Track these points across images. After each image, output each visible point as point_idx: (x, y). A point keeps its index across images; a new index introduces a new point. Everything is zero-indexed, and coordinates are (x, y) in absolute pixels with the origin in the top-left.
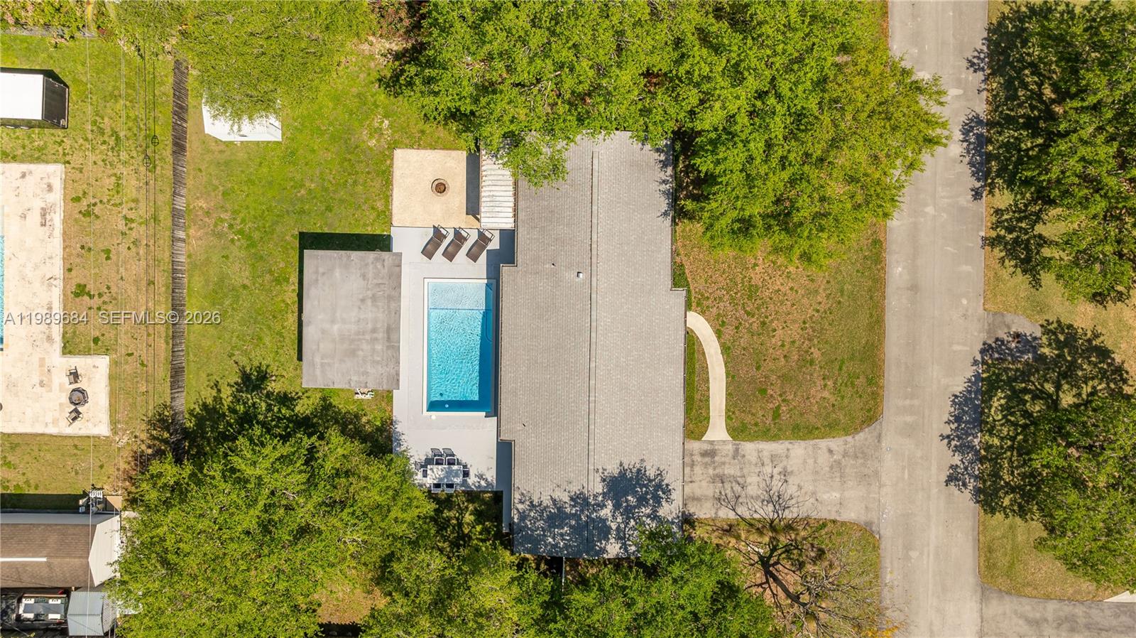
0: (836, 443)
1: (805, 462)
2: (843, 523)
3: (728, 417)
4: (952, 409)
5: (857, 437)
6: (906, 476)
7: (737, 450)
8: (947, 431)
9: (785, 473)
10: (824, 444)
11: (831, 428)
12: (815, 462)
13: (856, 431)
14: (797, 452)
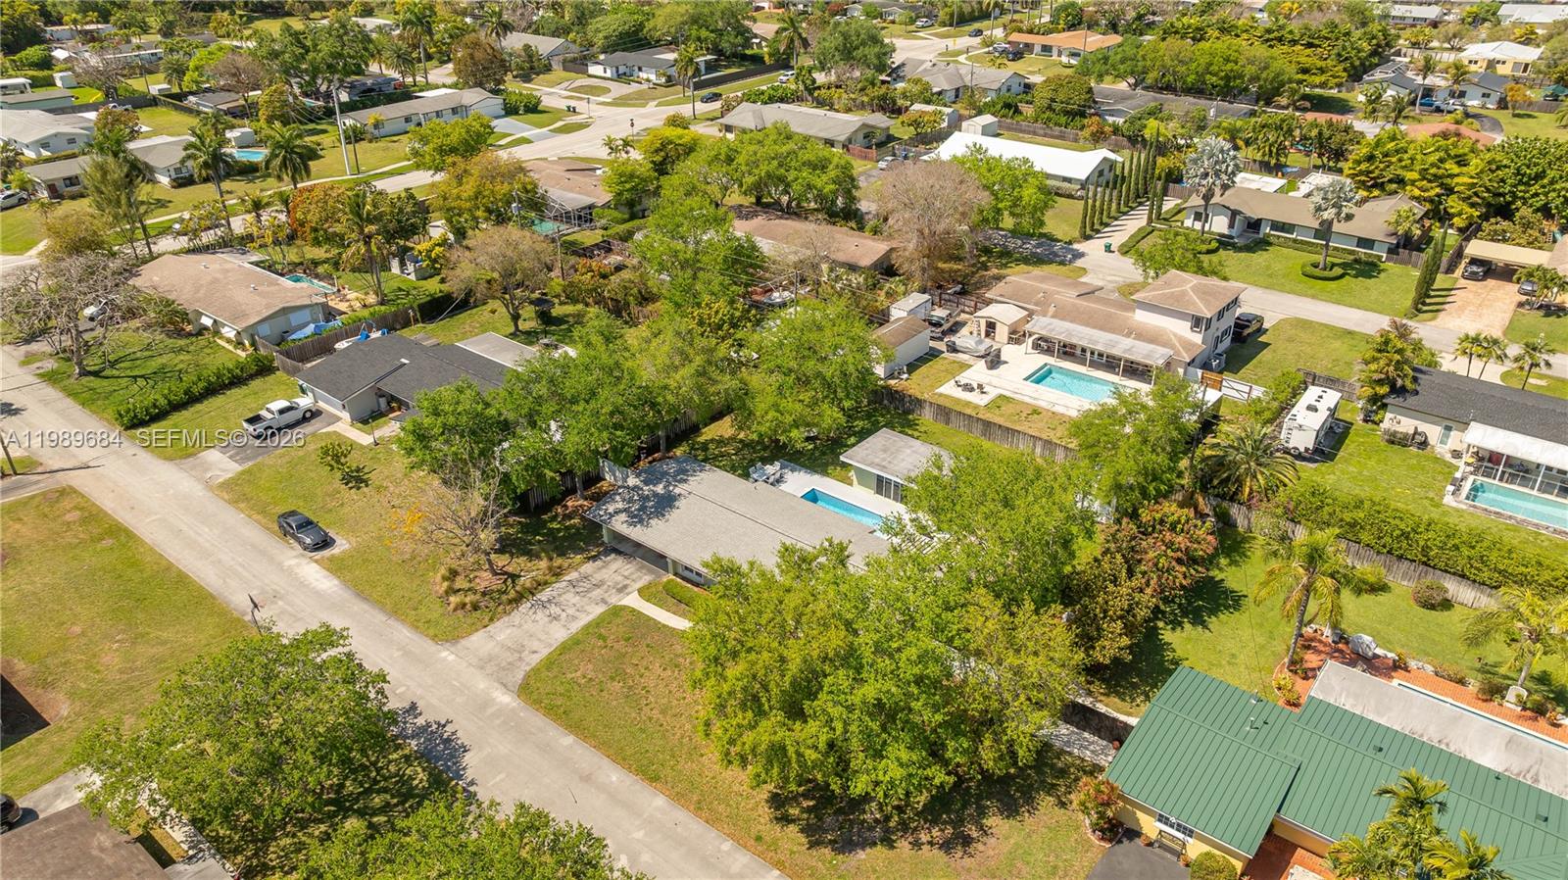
0: (535, 660)
1: (547, 633)
2: (477, 630)
3: (634, 610)
4: (459, 742)
5: (523, 673)
6: (455, 683)
7: (606, 603)
8: (449, 729)
9: (556, 618)
10: (545, 652)
11: (549, 663)
12: (539, 640)
13: (527, 676)
14: (560, 634)
